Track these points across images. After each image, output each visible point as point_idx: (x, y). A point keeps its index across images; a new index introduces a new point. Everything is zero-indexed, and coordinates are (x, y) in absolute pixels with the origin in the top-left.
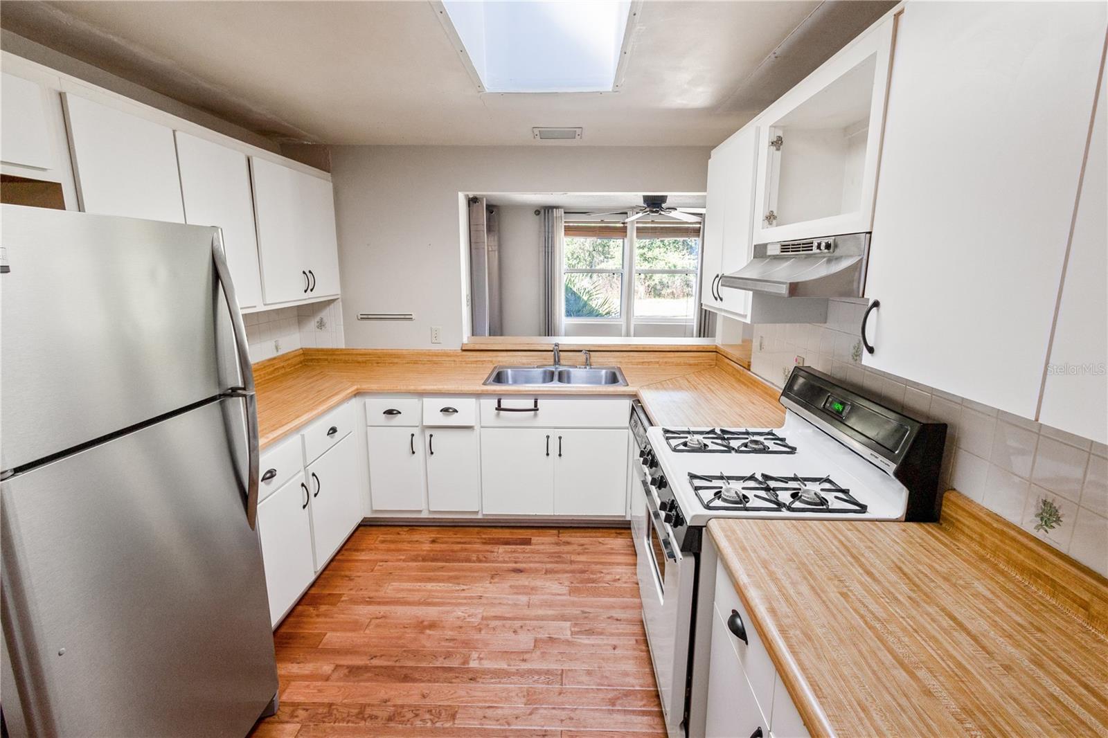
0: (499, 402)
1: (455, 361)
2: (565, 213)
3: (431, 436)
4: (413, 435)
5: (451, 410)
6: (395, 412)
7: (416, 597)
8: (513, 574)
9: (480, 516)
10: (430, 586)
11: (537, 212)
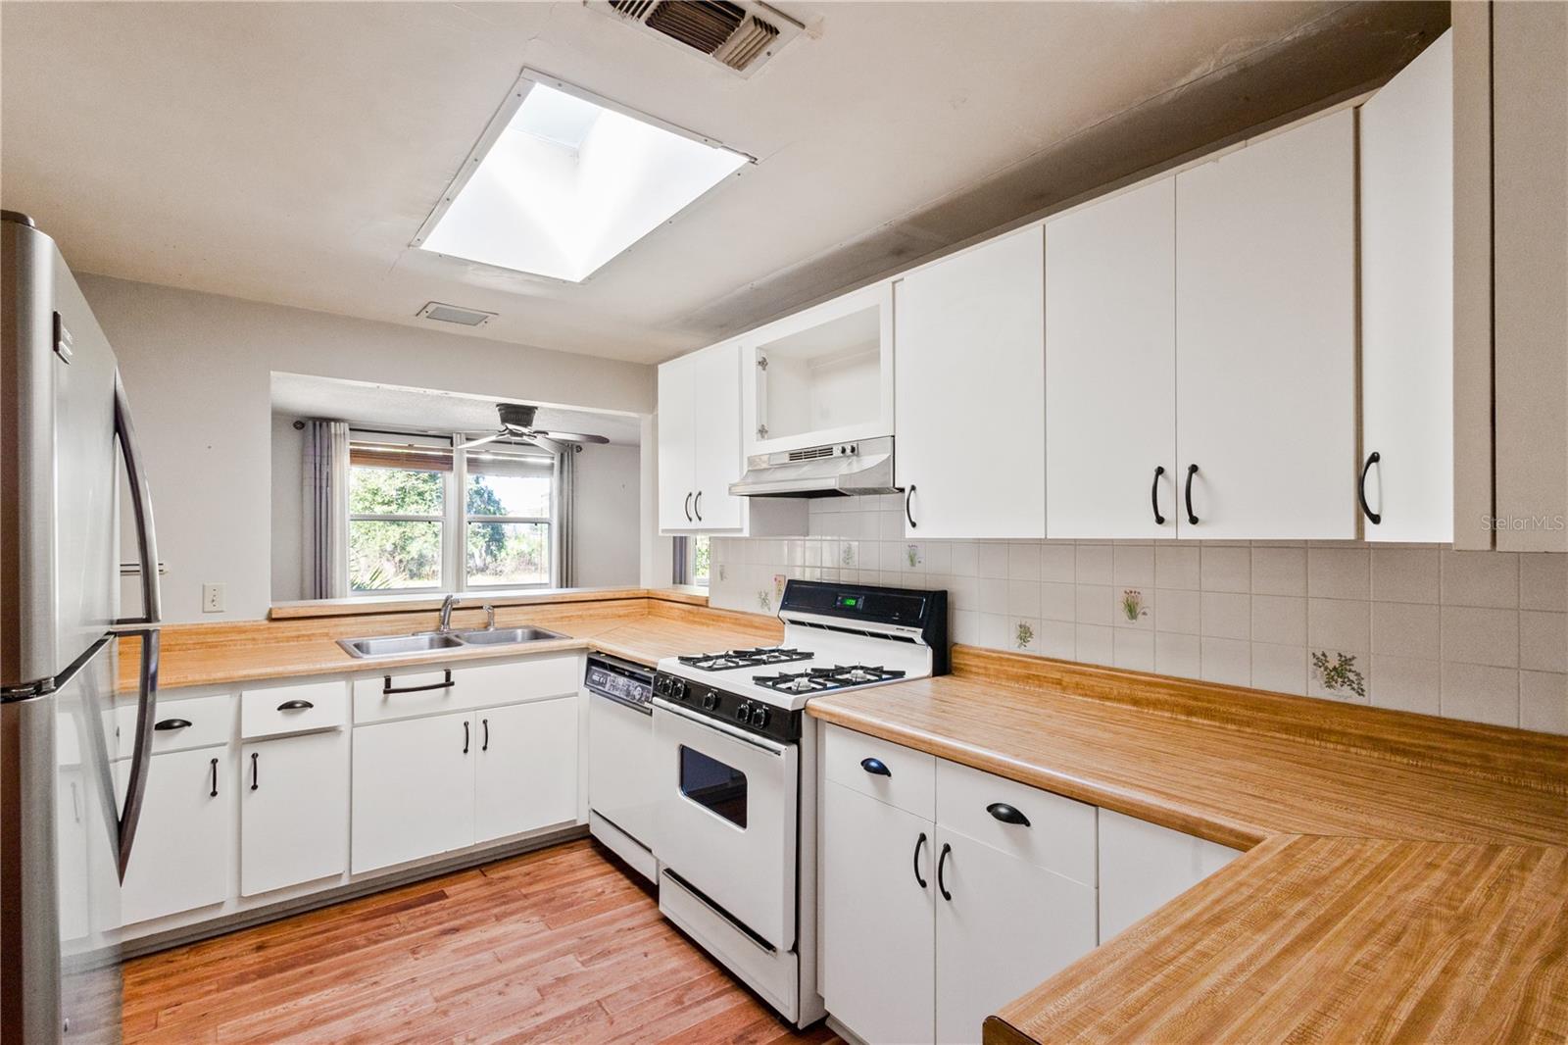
0: (388, 682)
1: (254, 639)
2: (350, 429)
3: (255, 756)
4: (214, 762)
5: (298, 705)
6: (176, 724)
9: (344, 882)
10: (305, 1001)
11: (299, 425)
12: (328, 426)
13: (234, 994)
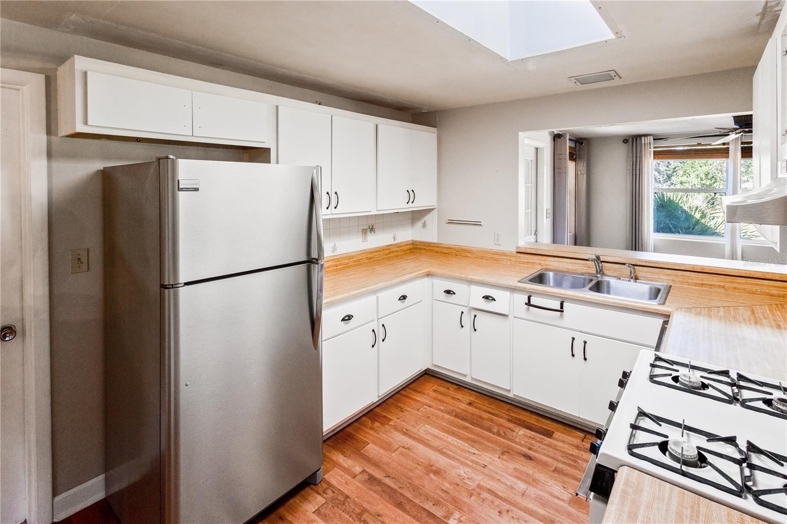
0: (529, 298)
1: (510, 260)
2: (654, 139)
3: (475, 316)
4: (462, 313)
5: (490, 298)
6: (452, 293)
7: (436, 443)
8: (522, 459)
9: (511, 395)
10: (451, 439)
11: (626, 141)
12: (641, 140)
13: (443, 416)
